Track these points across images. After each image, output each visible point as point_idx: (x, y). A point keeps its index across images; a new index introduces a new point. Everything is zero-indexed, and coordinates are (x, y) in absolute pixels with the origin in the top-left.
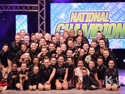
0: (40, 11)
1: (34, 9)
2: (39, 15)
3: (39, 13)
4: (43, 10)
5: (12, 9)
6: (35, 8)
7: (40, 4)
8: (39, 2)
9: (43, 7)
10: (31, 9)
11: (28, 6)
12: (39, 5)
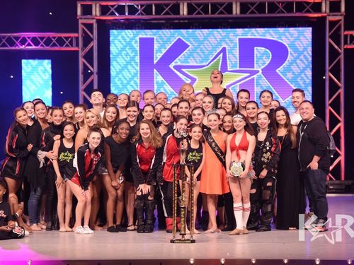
0: (83, 50)
1: (67, 46)
2: (81, 60)
3: (81, 54)
4: (92, 48)
5: (11, 46)
6: (71, 43)
7: (84, 31)
8: (81, 26)
9: (92, 40)
10: (61, 45)
11: (54, 38)
12: (82, 36)
